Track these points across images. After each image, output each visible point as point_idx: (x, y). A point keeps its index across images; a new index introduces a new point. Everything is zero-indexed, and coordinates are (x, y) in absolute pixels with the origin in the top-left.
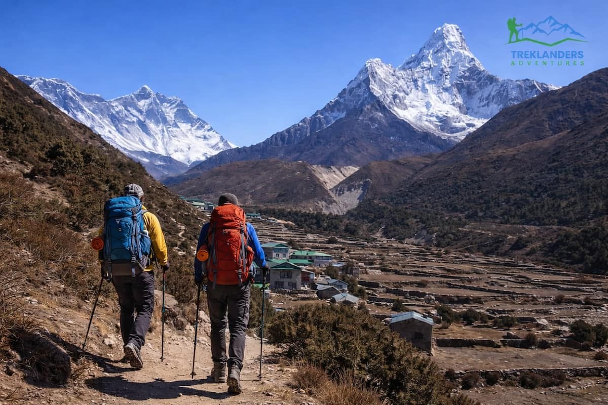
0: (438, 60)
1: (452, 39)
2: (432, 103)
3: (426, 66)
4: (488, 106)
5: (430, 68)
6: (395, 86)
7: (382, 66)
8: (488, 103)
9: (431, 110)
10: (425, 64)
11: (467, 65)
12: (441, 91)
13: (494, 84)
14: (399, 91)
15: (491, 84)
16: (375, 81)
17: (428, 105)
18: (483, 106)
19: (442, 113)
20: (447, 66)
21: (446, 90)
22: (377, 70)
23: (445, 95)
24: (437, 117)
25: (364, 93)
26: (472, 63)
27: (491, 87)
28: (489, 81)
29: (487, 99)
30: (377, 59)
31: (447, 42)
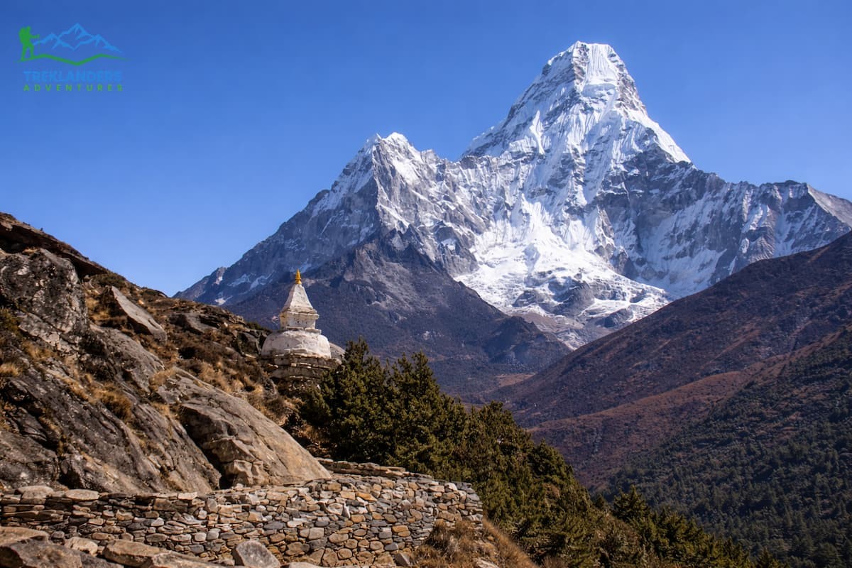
0: (557, 135)
1: (595, 80)
2: (541, 249)
3: (525, 150)
4: (691, 255)
5: (534, 156)
6: (443, 206)
7: (408, 154)
8: (693, 246)
9: (540, 267)
10: (523, 145)
11: (635, 147)
12: (566, 216)
13: (707, 195)
14: (454, 219)
15: (700, 197)
16: (390, 193)
17: (530, 255)
18: (679, 256)
19: (566, 274)
20: (580, 151)
21: (578, 212)
22: (395, 163)
23: (576, 228)
24: (554, 285)
25: (361, 223)
26: (647, 142)
27: (700, 203)
28: (695, 187)
29: (689, 235)
30: (395, 136)
31: (580, 87)
